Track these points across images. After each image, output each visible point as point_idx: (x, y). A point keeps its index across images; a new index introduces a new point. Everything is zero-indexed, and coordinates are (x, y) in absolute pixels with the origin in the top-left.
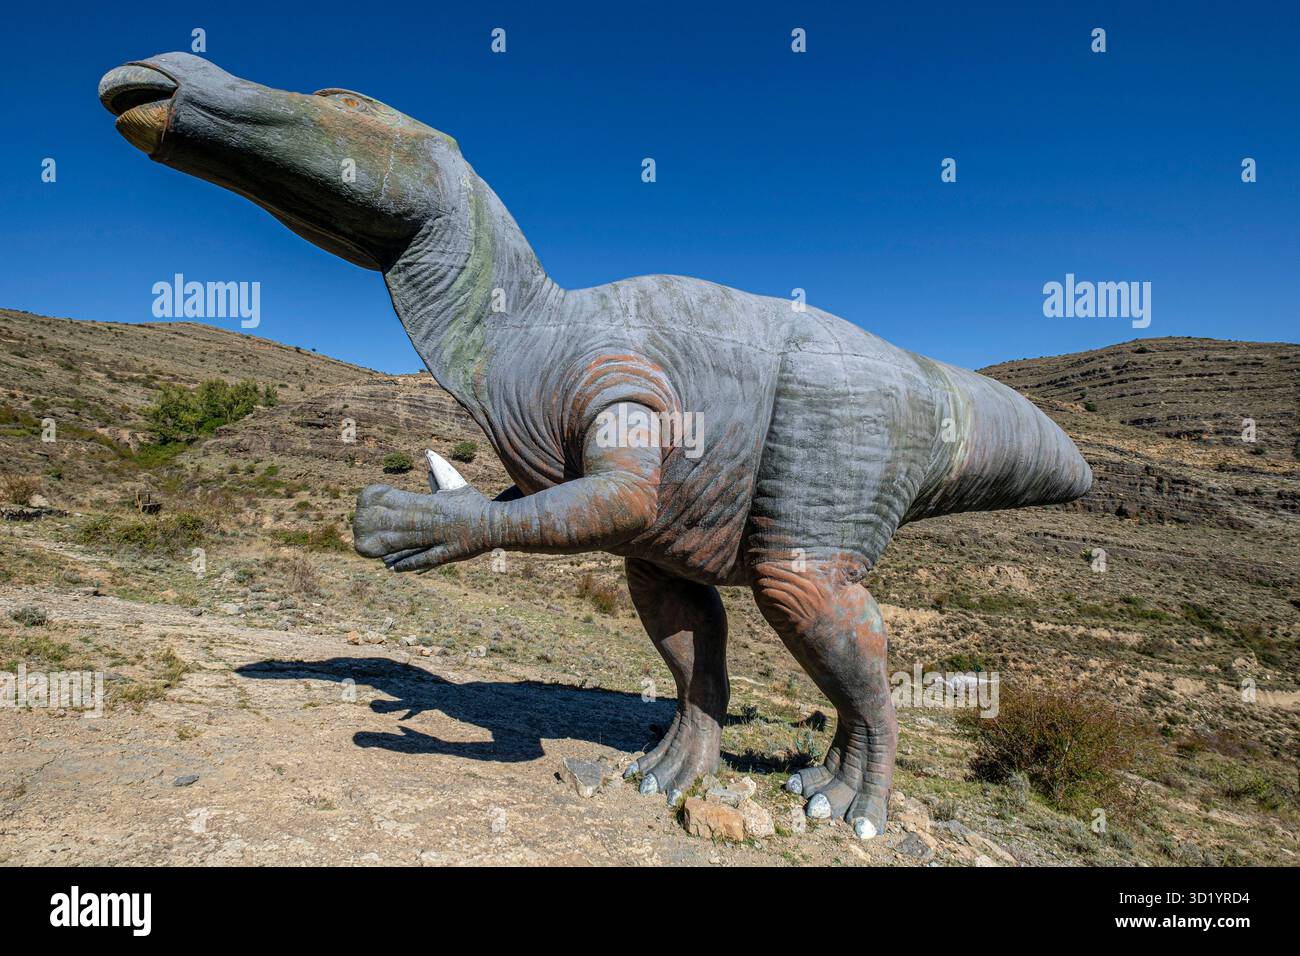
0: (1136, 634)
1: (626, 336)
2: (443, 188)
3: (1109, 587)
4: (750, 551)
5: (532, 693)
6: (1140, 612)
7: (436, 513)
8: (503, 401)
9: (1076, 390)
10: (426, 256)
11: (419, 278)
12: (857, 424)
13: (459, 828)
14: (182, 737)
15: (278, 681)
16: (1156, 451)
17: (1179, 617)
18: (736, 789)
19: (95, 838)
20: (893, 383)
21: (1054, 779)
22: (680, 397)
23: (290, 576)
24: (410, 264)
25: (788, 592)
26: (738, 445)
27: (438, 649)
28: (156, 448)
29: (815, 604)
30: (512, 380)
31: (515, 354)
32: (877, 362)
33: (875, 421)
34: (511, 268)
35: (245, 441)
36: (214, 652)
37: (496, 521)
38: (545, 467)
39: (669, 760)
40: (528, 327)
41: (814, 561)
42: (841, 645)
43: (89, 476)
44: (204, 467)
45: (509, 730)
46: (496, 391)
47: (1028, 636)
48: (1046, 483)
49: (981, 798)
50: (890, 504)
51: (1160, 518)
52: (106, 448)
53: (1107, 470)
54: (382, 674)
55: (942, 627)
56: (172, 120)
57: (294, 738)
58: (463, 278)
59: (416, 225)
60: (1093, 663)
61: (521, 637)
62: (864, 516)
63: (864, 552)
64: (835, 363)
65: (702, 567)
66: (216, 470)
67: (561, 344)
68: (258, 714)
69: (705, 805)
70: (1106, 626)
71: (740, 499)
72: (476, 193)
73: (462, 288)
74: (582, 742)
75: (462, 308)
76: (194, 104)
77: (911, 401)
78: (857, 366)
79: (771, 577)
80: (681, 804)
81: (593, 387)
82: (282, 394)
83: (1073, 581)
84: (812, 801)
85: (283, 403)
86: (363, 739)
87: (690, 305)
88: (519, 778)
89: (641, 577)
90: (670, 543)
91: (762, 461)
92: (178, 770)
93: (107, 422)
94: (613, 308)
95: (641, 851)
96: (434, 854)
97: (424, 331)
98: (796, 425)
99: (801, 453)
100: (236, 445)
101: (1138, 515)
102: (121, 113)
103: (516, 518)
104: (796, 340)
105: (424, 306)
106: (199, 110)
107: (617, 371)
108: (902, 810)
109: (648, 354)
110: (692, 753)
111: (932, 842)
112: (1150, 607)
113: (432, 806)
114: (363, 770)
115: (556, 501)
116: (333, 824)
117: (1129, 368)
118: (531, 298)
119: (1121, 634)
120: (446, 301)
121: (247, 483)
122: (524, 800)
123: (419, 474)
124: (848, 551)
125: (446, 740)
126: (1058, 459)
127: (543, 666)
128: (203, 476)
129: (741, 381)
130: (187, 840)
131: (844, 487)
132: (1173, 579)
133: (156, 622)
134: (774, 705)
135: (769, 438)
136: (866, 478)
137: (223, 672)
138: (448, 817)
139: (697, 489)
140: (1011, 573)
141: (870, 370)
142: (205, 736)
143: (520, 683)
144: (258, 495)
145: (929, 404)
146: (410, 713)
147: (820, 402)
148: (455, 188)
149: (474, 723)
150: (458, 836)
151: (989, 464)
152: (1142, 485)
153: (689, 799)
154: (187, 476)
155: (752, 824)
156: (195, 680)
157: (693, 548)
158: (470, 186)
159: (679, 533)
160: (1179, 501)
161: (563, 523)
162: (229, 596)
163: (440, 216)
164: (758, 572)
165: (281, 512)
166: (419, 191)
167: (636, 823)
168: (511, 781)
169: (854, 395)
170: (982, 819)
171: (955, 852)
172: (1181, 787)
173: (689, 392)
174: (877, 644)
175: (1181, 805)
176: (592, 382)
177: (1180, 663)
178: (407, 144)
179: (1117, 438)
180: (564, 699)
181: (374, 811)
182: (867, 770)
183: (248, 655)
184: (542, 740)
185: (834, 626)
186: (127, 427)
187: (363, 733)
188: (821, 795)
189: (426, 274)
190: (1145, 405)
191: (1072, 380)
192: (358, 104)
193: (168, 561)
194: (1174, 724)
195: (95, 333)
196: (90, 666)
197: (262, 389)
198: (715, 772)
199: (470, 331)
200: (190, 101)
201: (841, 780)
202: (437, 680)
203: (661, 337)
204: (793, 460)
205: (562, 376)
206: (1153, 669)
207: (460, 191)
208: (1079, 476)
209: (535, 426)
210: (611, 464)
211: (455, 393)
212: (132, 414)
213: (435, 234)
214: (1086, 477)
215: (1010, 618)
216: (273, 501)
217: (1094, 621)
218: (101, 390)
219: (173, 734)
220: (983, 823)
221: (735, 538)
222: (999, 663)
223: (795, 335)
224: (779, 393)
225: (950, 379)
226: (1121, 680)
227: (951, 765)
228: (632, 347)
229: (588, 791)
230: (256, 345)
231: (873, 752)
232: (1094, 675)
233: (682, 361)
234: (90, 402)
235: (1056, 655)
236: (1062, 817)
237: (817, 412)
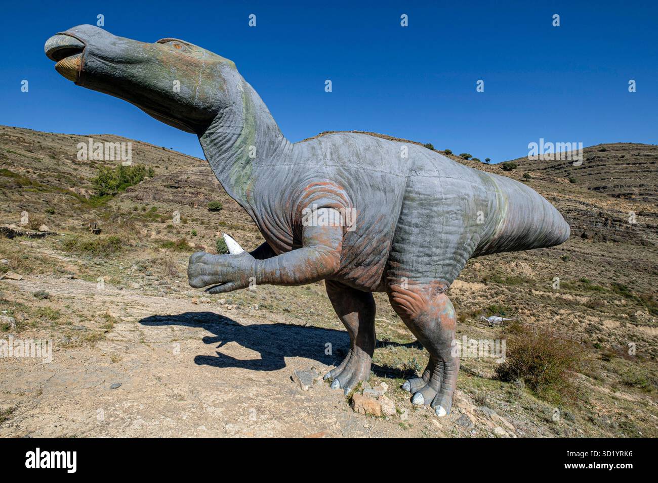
0: (586, 298)
1: (325, 171)
2: (228, 92)
3: (573, 273)
4: (388, 278)
5: (280, 329)
6: (589, 286)
7: (228, 266)
8: (261, 205)
9: (565, 171)
10: (220, 129)
11: (217, 141)
12: (446, 215)
13: (244, 410)
14: (114, 361)
15: (159, 327)
16: (605, 204)
17: (610, 289)
18: (378, 389)
19: (75, 418)
20: (467, 192)
21: (537, 382)
22: (353, 203)
23: (164, 267)
24: (212, 133)
25: (406, 300)
26: (383, 226)
27: (235, 306)
28: (98, 198)
29: (420, 306)
30: (266, 193)
31: (268, 179)
32: (459, 181)
33: (456, 213)
34: (265, 134)
35: (140, 194)
36: (128, 311)
37: (258, 271)
38: (283, 238)
39: (346, 373)
40: (274, 166)
41: (420, 285)
42: (432, 325)
43: (67, 211)
44: (121, 207)
45: (269, 352)
46: (258, 199)
47: (530, 297)
48: (545, 238)
49: (499, 391)
50: (461, 255)
51: (604, 239)
52: (74, 198)
53: (578, 214)
54: (208, 321)
55: (486, 292)
56: (83, 65)
57: (166, 360)
58: (239, 140)
59: (215, 113)
60: (562, 311)
61: (276, 298)
62: (447, 262)
63: (446, 279)
64: (436, 182)
65: (364, 285)
66: (127, 209)
67: (291, 175)
68: (149, 346)
69: (362, 398)
70: (571, 293)
71: (383, 253)
72: (245, 93)
73: (239, 145)
74: (304, 358)
75: (239, 156)
76: (94, 55)
77: (475, 201)
78: (447, 183)
79: (398, 292)
80: (351, 396)
81: (307, 200)
82: (157, 171)
83: (555, 270)
84: (415, 396)
85: (158, 175)
86: (200, 360)
87: (359, 152)
88: (273, 380)
89: (333, 287)
90: (347, 274)
91: (395, 234)
92: (112, 379)
93: (74, 185)
94: (318, 155)
95: (331, 421)
96: (232, 425)
97: (220, 168)
98: (414, 216)
99: (416, 230)
100: (136, 197)
101: (593, 238)
102: (58, 61)
103: (268, 269)
104: (415, 169)
105: (220, 155)
106: (97, 59)
107: (320, 191)
108: (459, 401)
109: (336, 180)
110: (357, 370)
111: (473, 419)
112: (594, 285)
113: (231, 398)
114: (199, 378)
115: (288, 261)
116: (184, 410)
117: (595, 159)
118: (275, 150)
119: (578, 298)
120: (231, 152)
121: (142, 215)
122: (275, 393)
123: (225, 212)
124: (438, 279)
125: (239, 359)
126: (553, 226)
127: (286, 314)
128: (121, 212)
129: (385, 192)
130: (117, 419)
131: (437, 247)
132: (608, 271)
133: (101, 294)
134: (399, 334)
135: (399, 222)
136: (449, 243)
137: (133, 322)
138: (239, 405)
139: (361, 249)
140: (523, 266)
141: (454, 185)
142: (124, 360)
143: (275, 324)
144: (148, 221)
145: (485, 201)
146: (221, 343)
147: (427, 203)
148: (235, 91)
149: (252, 349)
150: (243, 415)
151: (516, 230)
152: (597, 222)
153: (355, 394)
154: (114, 212)
155: (385, 408)
156: (119, 327)
157: (359, 276)
158: (242, 89)
159: (351, 269)
160: (616, 231)
161: (292, 273)
162: (135, 279)
163: (227, 107)
164: (391, 289)
165: (159, 230)
166: (215, 94)
167: (329, 404)
168: (269, 381)
169: (445, 199)
170: (499, 402)
171: (485, 425)
172: (602, 380)
173: (358, 200)
174: (451, 324)
175: (602, 389)
176: (307, 197)
177: (608, 313)
178: (208, 68)
179: (585, 197)
180: (296, 333)
181: (204, 401)
182: (443, 382)
183: (145, 312)
184: (285, 357)
185: (429, 316)
186: (83, 187)
187: (199, 356)
188: (419, 394)
189: (220, 138)
190: (602, 179)
191: (564, 166)
192: (181, 47)
193: (106, 260)
194: (601, 342)
195: (64, 140)
196: (70, 322)
197: (147, 168)
198: (368, 379)
199: (244, 168)
200: (92, 54)
201: (430, 386)
202: (236, 324)
203: (343, 171)
204: (411, 234)
205: (292, 193)
206: (593, 315)
207: (237, 93)
208: (564, 233)
209: (278, 218)
210: (316, 242)
211: (237, 200)
212: (85, 181)
213: (224, 117)
214: (567, 233)
215: (521, 288)
216: (155, 224)
217: (565, 290)
218: (70, 169)
219: (109, 360)
220: (500, 404)
221: (380, 271)
222: (514, 310)
223: (415, 167)
224: (405, 198)
225: (497, 185)
226: (576, 320)
227: (486, 367)
228: (328, 177)
229: (306, 388)
230: (143, 146)
231: (446, 374)
232: (562, 317)
233: (354, 184)
234: (65, 175)
235: (543, 307)
236: (540, 402)
237: (424, 209)
